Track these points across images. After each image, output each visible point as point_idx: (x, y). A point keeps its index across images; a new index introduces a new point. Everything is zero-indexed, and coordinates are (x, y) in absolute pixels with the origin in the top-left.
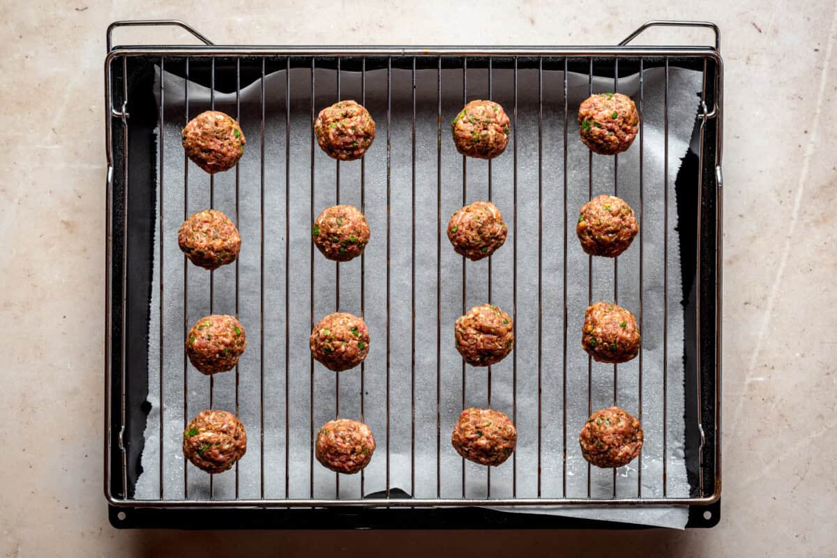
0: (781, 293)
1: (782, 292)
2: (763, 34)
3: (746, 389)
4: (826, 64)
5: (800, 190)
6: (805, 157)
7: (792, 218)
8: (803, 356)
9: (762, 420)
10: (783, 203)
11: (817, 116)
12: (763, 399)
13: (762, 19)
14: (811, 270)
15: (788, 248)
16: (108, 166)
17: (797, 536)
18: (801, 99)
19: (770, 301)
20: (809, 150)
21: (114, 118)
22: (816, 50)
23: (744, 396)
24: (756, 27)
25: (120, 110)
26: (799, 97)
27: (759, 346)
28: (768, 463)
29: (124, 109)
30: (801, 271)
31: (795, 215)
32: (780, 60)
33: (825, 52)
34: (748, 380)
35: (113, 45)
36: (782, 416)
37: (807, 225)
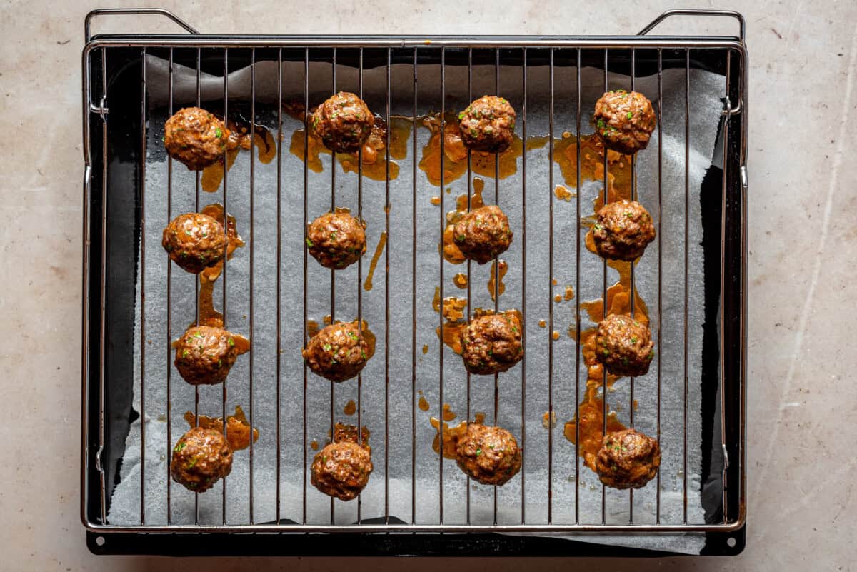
0: (813, 313)
1: (814, 311)
2: (783, 40)
3: (781, 414)
4: (851, 69)
5: (829, 203)
6: (833, 168)
7: (821, 233)
8: (839, 378)
9: (799, 447)
10: (811, 218)
11: (843, 124)
12: (799, 426)
13: (782, 25)
14: (844, 287)
15: (818, 264)
16: (86, 165)
17: (840, 569)
18: (827, 107)
19: (803, 322)
20: (837, 161)
21: (92, 114)
22: (840, 55)
23: (779, 422)
24: (776, 33)
25: (98, 105)
26: (824, 105)
27: (792, 370)
28: (806, 493)
29: (102, 104)
30: (834, 288)
31: (825, 230)
32: (802, 67)
33: (849, 57)
34: (782, 407)
35: (91, 35)
36: (820, 442)
37: (838, 240)
